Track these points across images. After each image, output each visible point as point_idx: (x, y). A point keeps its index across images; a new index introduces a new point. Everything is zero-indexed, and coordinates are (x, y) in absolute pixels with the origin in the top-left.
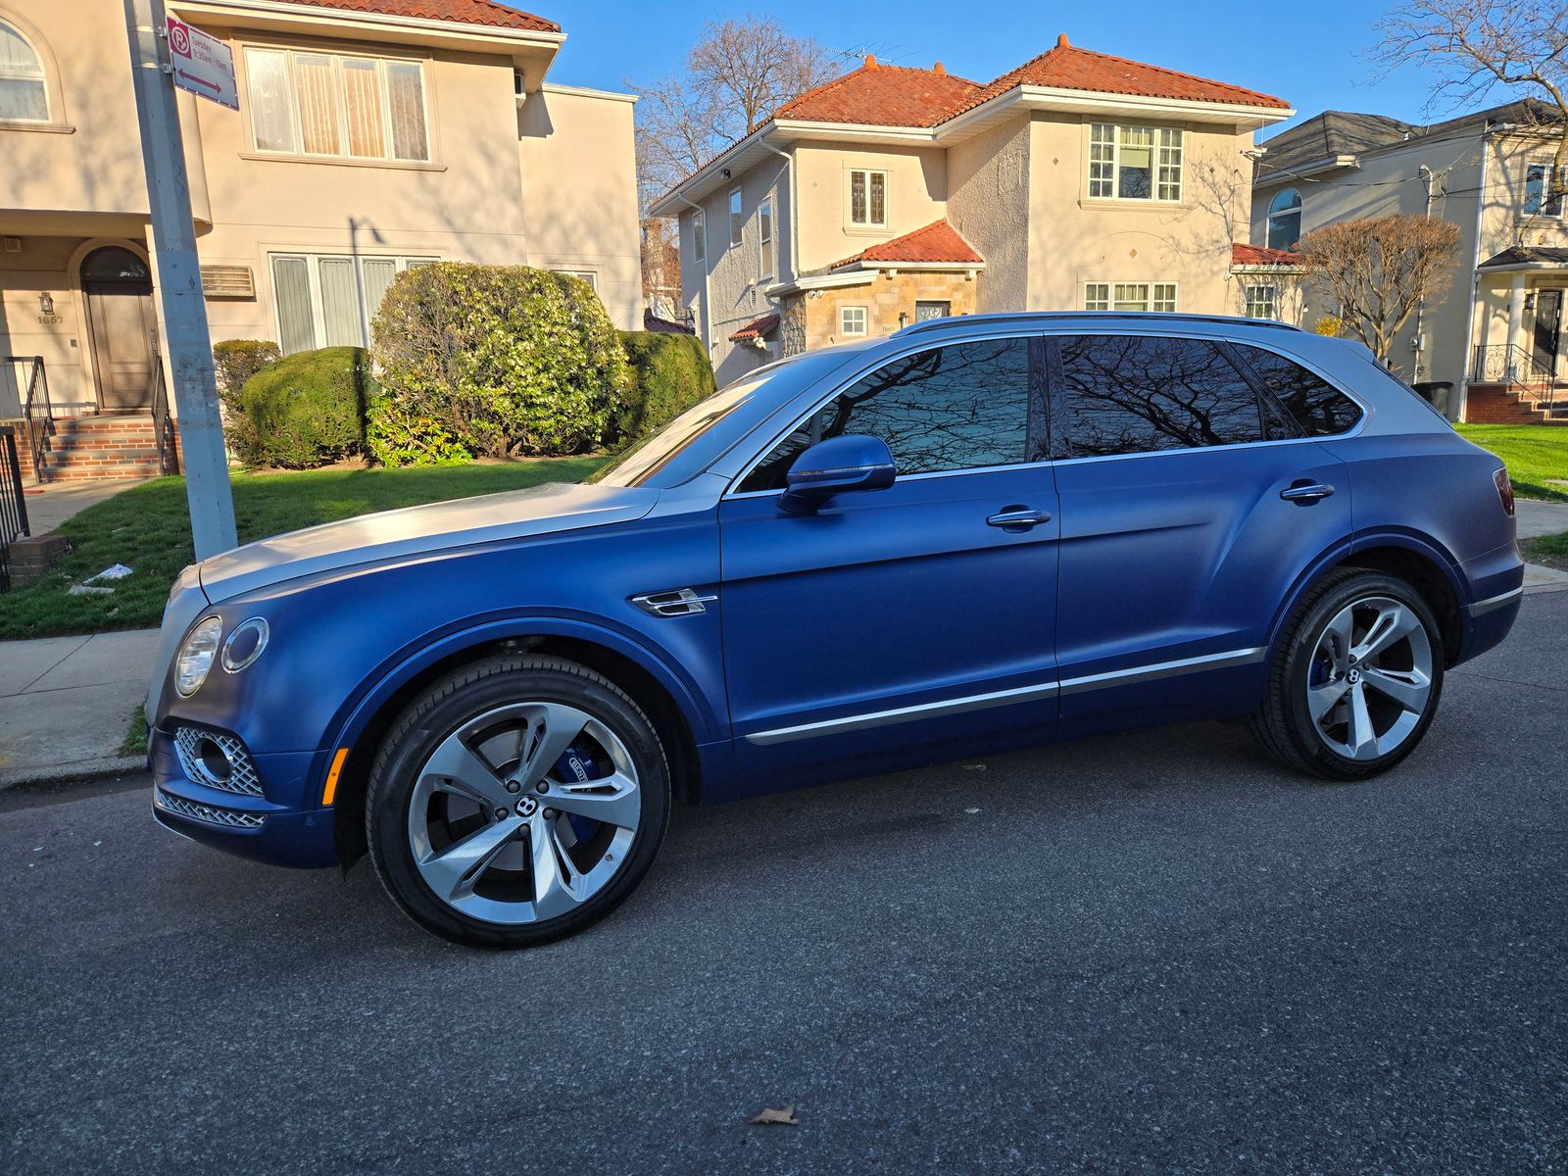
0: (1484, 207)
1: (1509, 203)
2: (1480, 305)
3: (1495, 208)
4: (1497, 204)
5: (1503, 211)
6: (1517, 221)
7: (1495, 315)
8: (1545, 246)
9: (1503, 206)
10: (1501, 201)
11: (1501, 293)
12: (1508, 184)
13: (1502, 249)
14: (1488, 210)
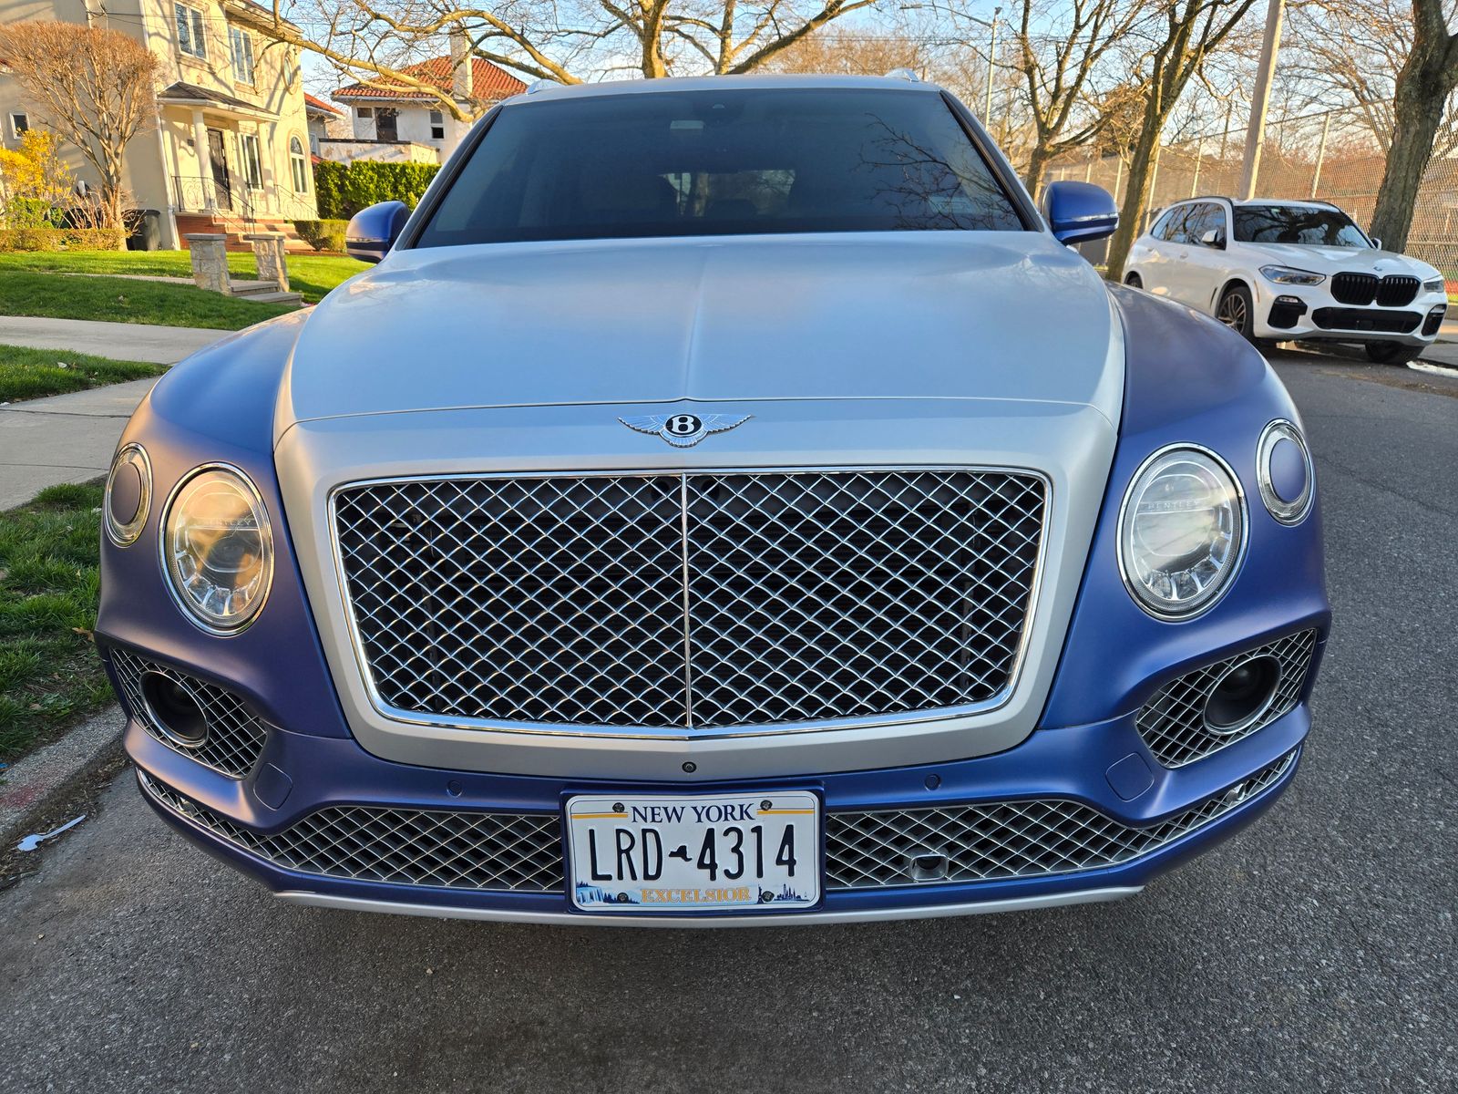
0: (150, 35)
1: (168, 37)
2: (167, 134)
3: (158, 38)
4: (158, 34)
5: (165, 43)
6: (179, 58)
7: (180, 147)
8: (202, 86)
9: (165, 38)
10: (162, 33)
11: (180, 125)
12: (164, 17)
13: (172, 83)
14: (153, 38)
